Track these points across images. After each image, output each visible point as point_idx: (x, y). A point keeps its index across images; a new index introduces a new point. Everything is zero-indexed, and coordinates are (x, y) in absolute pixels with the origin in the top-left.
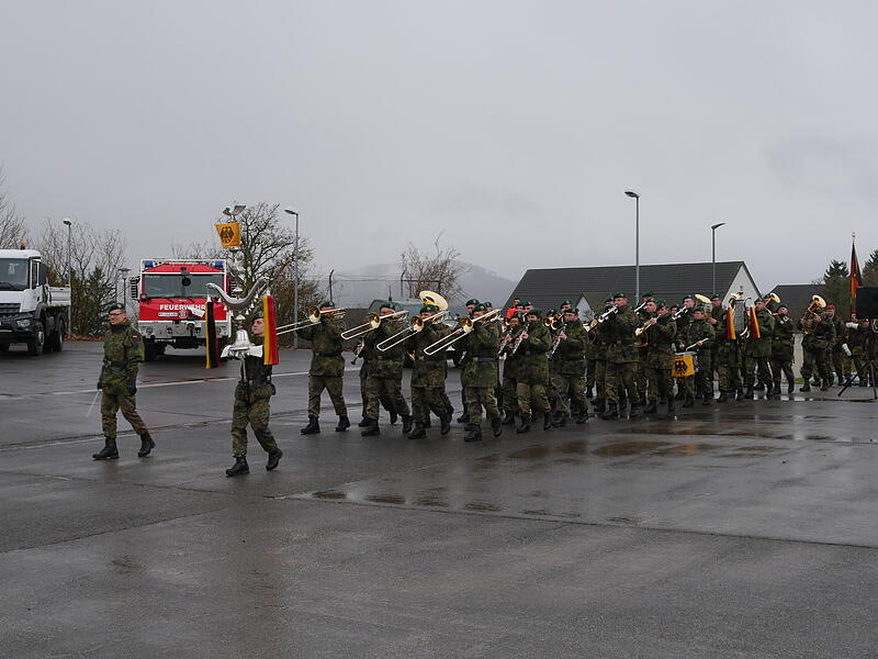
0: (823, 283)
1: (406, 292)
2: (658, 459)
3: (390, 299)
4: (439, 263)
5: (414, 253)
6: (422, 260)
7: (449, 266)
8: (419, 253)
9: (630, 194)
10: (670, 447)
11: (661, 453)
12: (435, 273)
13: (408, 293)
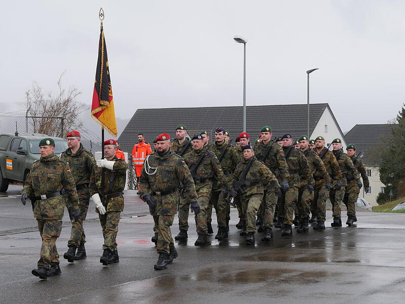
0: (397, 123)
1: (31, 127)
2: (284, 286)
3: (17, 134)
4: (62, 102)
5: (38, 91)
6: (45, 98)
7: (70, 104)
8: (43, 92)
9: (239, 40)
10: (294, 274)
11: (286, 281)
12: (58, 110)
13: (33, 129)
